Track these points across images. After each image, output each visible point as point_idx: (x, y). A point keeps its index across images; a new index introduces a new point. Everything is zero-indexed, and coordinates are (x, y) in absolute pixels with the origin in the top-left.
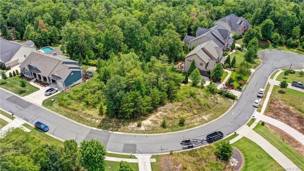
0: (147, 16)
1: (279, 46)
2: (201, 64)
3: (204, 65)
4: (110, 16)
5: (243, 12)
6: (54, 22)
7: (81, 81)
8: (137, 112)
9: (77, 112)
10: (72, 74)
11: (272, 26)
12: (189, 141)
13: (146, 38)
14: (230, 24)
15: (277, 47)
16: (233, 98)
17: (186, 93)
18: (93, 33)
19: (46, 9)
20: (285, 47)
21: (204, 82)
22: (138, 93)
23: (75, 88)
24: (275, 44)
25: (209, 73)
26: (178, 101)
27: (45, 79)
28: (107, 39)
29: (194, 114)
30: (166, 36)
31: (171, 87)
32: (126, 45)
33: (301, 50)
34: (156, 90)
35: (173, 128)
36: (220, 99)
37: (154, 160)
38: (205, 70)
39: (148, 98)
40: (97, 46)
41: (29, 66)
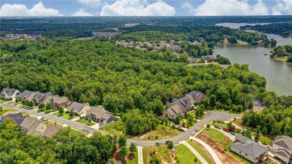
0: (146, 91)
1: (220, 109)
2: (170, 116)
3: (172, 116)
4: (126, 90)
5: (205, 89)
6: (97, 93)
7: (113, 121)
8: (138, 133)
9: (113, 132)
10: (110, 118)
11: (215, 98)
12: (158, 143)
13: (145, 103)
14: (193, 96)
15: (219, 110)
16: (183, 131)
17: (161, 128)
18: (118, 100)
19: (93, 86)
20: (223, 110)
21: (170, 123)
22: (139, 124)
23: (112, 124)
24: (218, 108)
25: (174, 120)
26: (157, 130)
27: (98, 120)
28: (125, 103)
29: (163, 135)
30: (154, 102)
31: (153, 124)
32: (134, 106)
33: (231, 112)
34: (146, 124)
35: (152, 140)
36: (176, 131)
37: (144, 148)
38: (172, 119)
39: (143, 127)
40: (120, 106)
41: (91, 114)
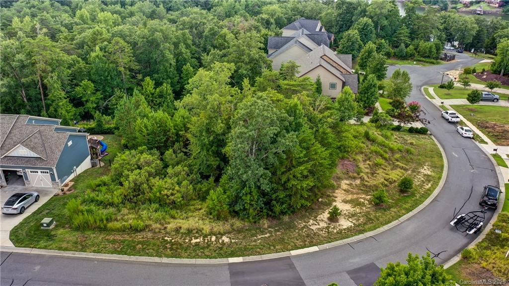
3: (340, 87)
7: (88, 163)
9: (148, 234)
10: (70, 143)
12: (464, 219)
32: (148, 79)
40: (79, 89)
